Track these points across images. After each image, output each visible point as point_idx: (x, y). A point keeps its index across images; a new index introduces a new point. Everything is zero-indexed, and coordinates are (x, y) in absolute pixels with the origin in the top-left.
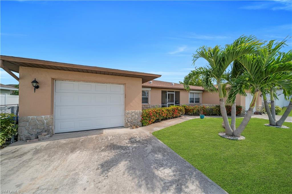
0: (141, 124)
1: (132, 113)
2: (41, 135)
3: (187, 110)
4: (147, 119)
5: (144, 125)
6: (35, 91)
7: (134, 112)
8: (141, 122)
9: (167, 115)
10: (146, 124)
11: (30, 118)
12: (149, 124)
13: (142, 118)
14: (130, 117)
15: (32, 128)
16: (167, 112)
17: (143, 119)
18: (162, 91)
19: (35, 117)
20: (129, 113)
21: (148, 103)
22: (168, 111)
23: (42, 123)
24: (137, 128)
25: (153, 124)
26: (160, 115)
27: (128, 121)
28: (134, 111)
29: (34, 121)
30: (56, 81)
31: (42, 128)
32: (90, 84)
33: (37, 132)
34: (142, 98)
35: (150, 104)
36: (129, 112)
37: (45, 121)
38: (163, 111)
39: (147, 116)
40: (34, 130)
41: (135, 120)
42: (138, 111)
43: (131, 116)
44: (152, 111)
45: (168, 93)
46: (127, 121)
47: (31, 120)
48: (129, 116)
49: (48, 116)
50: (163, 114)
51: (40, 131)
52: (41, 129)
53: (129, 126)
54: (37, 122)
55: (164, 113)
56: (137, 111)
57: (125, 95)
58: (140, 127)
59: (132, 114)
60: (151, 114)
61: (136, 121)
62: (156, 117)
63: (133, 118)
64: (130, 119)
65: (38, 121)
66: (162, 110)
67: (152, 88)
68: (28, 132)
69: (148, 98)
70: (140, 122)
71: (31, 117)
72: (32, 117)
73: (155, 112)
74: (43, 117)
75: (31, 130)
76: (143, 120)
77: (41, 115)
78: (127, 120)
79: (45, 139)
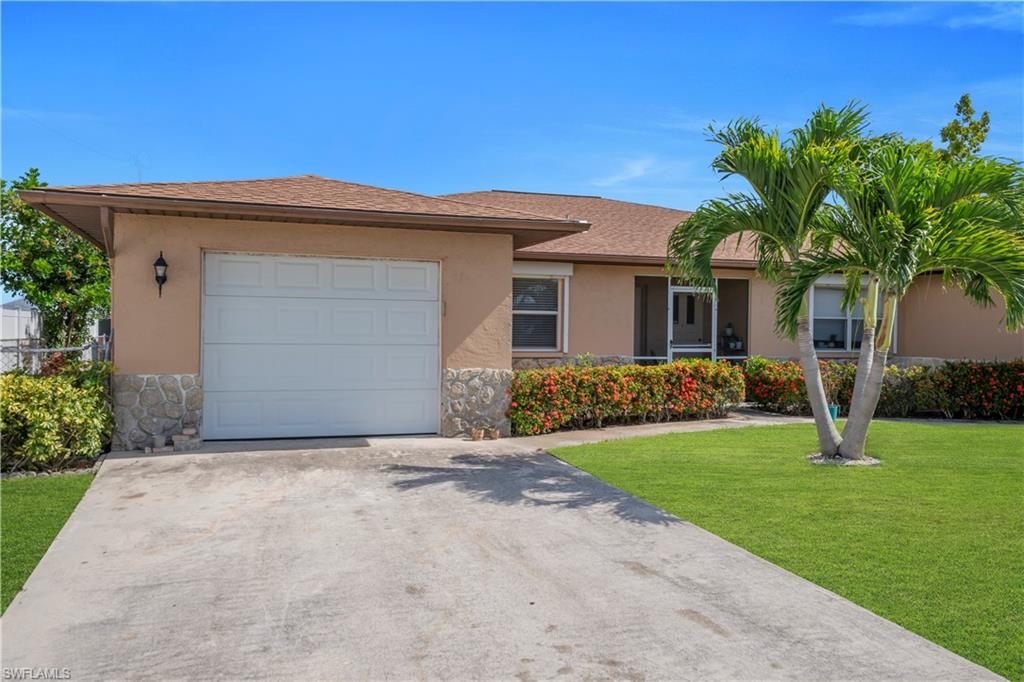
0: (510, 429)
1: (472, 378)
2: (181, 434)
3: (772, 384)
4: (532, 406)
5: (520, 429)
6: (160, 293)
7: (479, 375)
8: (507, 415)
9: (634, 400)
10: (529, 430)
11: (143, 379)
12: (541, 427)
13: (513, 401)
14: (462, 395)
15: (149, 414)
16: (637, 386)
17: (515, 404)
18: (637, 278)
19: (157, 377)
20: (457, 379)
21: (553, 344)
22: (644, 384)
23: (175, 399)
24: (492, 438)
25: (559, 434)
26: (594, 394)
27: (453, 410)
28: (480, 369)
29: (154, 391)
30: (207, 256)
31: (177, 415)
32: (313, 265)
33: (164, 427)
34: (514, 315)
35: (566, 350)
36: (458, 374)
37: (184, 392)
38: (615, 381)
39: (531, 393)
40: (155, 420)
41: (484, 409)
42: (497, 371)
43: (465, 392)
44: (560, 374)
45: (672, 290)
46: (450, 411)
47: (147, 386)
48: (459, 391)
49: (192, 376)
50: (611, 393)
51: (171, 426)
52: (171, 418)
53: (461, 432)
54: (163, 394)
55: (616, 387)
56: (490, 371)
57: (445, 304)
58: (503, 436)
59: (471, 383)
60: (549, 385)
61: (487, 412)
62: (579, 402)
63: (477, 401)
64: (461, 400)
65: (163, 389)
66: (610, 375)
67: (579, 262)
68: (139, 425)
69: (555, 317)
70: (505, 419)
71: (146, 377)
72: (149, 376)
73: (573, 381)
74: (178, 377)
75: (146, 418)
76: (516, 409)
77: (174, 374)
78: (453, 406)
79: (192, 447)
